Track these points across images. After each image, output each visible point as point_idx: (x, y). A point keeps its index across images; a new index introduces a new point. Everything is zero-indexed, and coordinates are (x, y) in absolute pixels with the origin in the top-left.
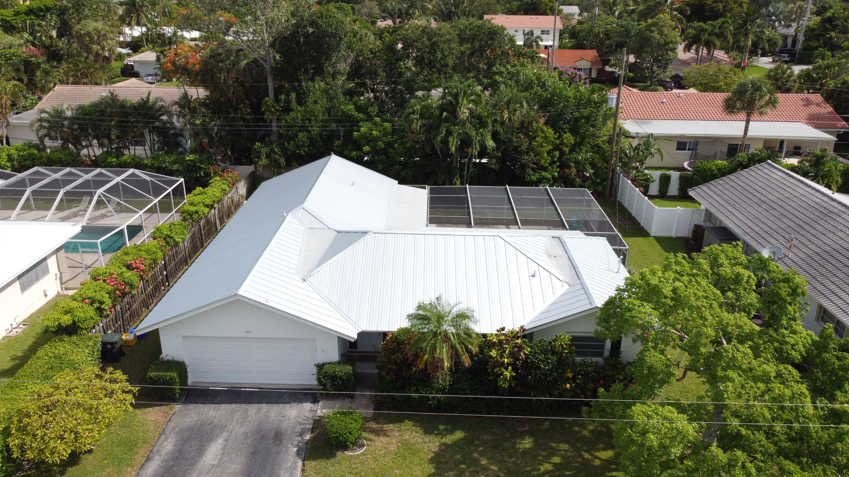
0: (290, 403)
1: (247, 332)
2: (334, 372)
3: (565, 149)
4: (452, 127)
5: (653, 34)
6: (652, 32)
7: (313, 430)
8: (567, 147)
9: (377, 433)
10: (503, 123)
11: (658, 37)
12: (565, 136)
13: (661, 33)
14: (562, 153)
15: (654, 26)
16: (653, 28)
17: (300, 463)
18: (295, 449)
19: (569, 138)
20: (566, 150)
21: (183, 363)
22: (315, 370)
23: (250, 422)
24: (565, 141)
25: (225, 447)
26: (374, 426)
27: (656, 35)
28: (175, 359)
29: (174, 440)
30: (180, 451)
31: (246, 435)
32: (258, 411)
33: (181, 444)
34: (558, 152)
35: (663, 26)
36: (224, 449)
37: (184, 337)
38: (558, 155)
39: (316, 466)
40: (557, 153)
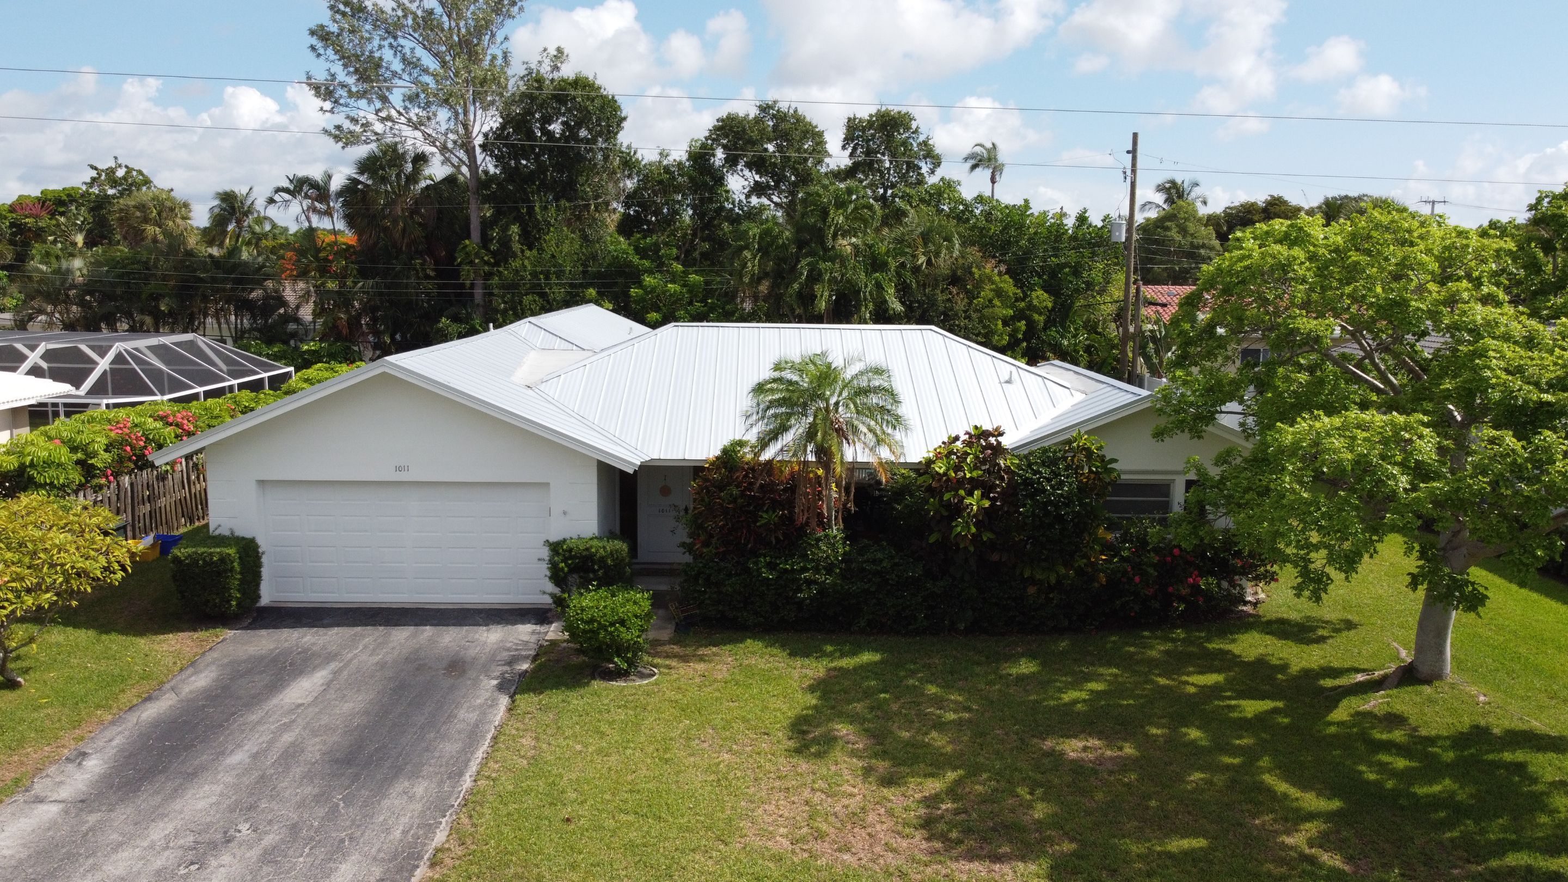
0: (486, 625)
1: (399, 469)
2: (587, 549)
3: (1036, 317)
4: (822, 266)
5: (1169, 233)
6: (1168, 229)
7: (535, 658)
8: (1040, 314)
9: (684, 659)
10: (916, 270)
11: (1178, 238)
12: (1034, 294)
13: (1183, 231)
14: (1031, 324)
15: (1170, 221)
16: (1168, 224)
17: (504, 701)
18: (495, 682)
19: (1041, 298)
20: (1040, 319)
21: (252, 541)
22: (545, 553)
23: (393, 648)
24: (1035, 302)
25: (332, 681)
26: (676, 649)
27: (1174, 234)
28: (237, 534)
29: (213, 675)
30: (225, 688)
31: (382, 665)
32: (414, 636)
33: (230, 679)
34: (1024, 322)
35: (1186, 219)
36: (328, 684)
37: (261, 483)
38: (1024, 328)
39: (540, 701)
40: (1022, 325)
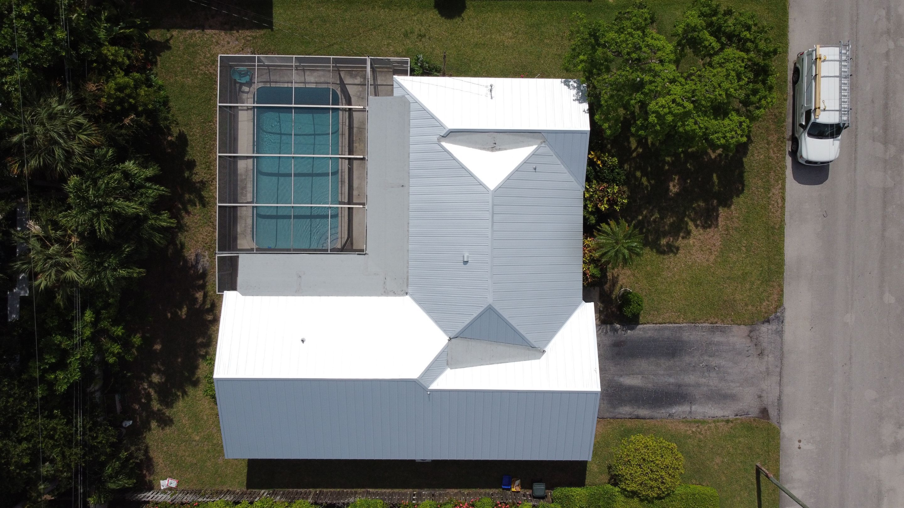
7: (611, 323)
18: (629, 331)
39: (644, 316)
